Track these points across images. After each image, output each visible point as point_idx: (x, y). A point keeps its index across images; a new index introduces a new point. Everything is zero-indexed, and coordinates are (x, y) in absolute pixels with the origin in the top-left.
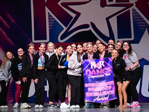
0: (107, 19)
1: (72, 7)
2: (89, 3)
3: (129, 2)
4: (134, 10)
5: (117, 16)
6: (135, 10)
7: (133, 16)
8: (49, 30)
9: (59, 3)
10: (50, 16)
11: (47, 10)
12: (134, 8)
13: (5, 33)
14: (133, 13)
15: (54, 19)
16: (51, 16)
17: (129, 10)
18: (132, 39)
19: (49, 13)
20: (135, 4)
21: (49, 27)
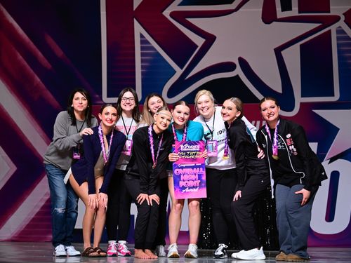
0: (278, 51)
1: (196, 22)
2: (235, 13)
3: (329, 12)
4: (340, 31)
5: (301, 45)
6: (343, 32)
7: (339, 45)
8: (143, 73)
9: (167, 13)
10: (144, 41)
11: (138, 29)
12: (340, 27)
13: (39, 80)
14: (338, 39)
15: (153, 48)
16: (147, 42)
17: (330, 31)
18: (336, 97)
19: (142, 36)
20: (343, 18)
21: (142, 67)
